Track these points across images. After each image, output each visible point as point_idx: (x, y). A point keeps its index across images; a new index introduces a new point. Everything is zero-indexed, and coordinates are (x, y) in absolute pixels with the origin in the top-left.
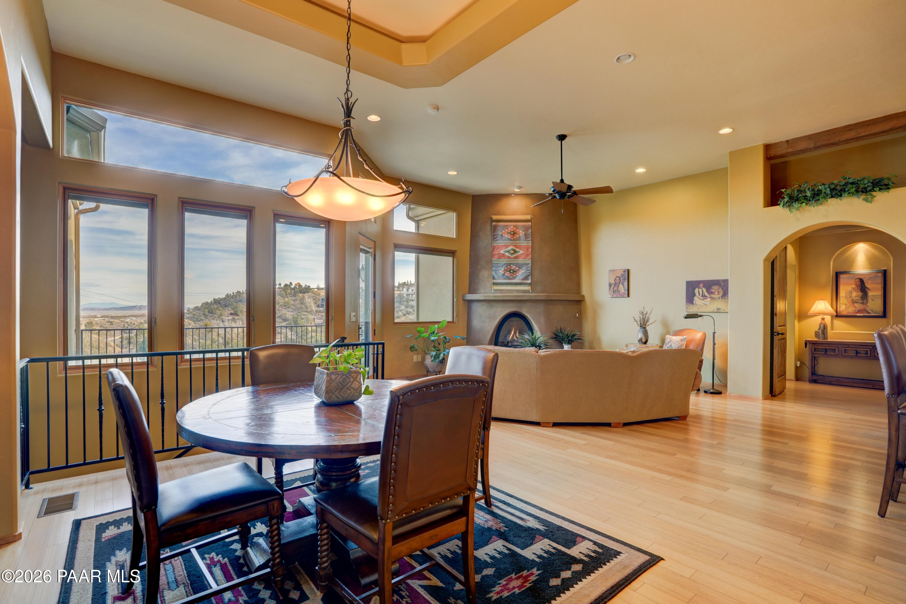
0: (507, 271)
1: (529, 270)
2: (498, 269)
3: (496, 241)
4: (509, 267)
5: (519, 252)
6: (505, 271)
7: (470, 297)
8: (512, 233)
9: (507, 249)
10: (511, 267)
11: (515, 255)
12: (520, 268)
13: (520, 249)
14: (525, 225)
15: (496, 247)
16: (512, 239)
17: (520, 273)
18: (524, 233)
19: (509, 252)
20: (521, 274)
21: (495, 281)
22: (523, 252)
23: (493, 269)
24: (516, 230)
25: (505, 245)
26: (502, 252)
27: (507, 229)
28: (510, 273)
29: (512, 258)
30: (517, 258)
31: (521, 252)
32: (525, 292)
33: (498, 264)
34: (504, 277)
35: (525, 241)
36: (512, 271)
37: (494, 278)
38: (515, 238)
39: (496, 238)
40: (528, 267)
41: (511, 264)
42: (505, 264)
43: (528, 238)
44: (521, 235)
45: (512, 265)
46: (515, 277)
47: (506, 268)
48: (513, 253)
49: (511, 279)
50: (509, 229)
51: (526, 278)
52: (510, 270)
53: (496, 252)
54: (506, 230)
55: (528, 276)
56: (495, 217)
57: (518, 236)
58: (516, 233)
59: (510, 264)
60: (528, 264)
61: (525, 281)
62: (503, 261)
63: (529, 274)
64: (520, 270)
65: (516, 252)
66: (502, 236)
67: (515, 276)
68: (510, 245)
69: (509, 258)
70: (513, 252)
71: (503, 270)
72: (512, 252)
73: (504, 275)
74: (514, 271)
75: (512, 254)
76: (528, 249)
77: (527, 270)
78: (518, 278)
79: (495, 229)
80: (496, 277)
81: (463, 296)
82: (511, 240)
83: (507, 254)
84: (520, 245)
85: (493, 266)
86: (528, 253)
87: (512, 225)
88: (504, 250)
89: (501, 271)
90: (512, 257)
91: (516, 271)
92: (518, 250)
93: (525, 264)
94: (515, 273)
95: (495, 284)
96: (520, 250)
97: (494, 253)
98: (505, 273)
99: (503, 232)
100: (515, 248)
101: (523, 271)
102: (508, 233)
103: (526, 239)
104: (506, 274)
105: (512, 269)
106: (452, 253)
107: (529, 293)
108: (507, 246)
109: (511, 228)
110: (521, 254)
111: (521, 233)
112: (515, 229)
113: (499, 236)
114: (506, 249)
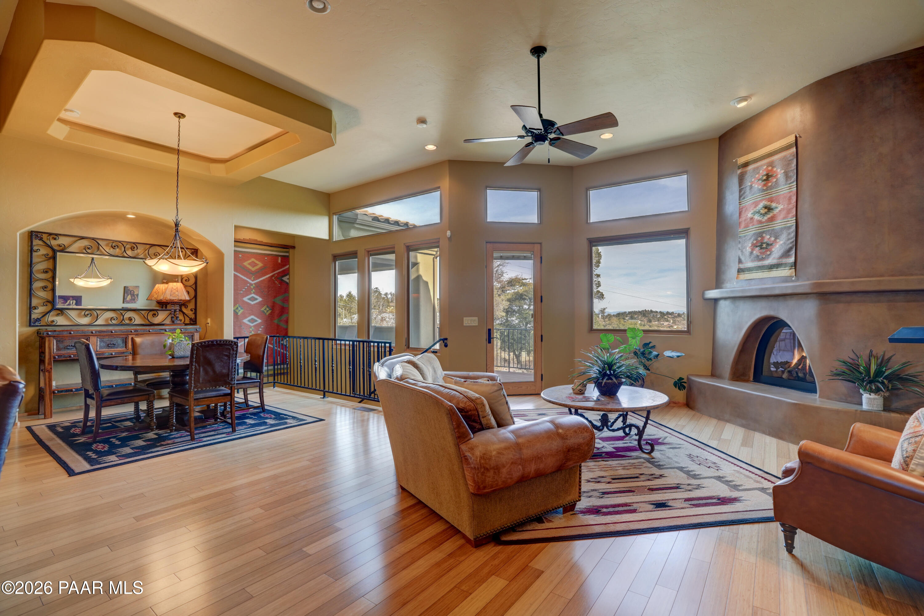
0: (757, 247)
1: (792, 238)
2: (746, 244)
3: (744, 198)
4: (759, 239)
5: (776, 208)
6: (754, 246)
7: (712, 294)
8: (765, 178)
9: (757, 208)
10: (763, 238)
11: (769, 216)
12: (776, 238)
13: (778, 203)
14: (785, 156)
15: (744, 209)
16: (765, 188)
17: (777, 246)
18: (783, 171)
19: (758, 212)
20: (778, 249)
21: (742, 266)
22: (782, 207)
23: (740, 246)
24: (772, 170)
25: (753, 203)
26: (750, 215)
27: (758, 173)
28: (761, 248)
29: (763, 223)
30: (772, 219)
31: (780, 207)
32: (786, 279)
33: (745, 236)
34: (753, 256)
35: (786, 184)
36: (764, 246)
37: (740, 261)
38: (770, 184)
39: (744, 193)
40: (789, 234)
41: (763, 232)
42: (754, 234)
43: (791, 177)
44: (779, 176)
45: (764, 235)
46: (770, 254)
47: (755, 242)
48: (766, 213)
49: (763, 259)
50: (761, 172)
51: (786, 254)
52: (762, 243)
53: (743, 219)
54: (757, 176)
55: (790, 250)
56: (742, 160)
57: (775, 180)
58: (771, 176)
59: (761, 234)
60: (789, 228)
61: (784, 261)
62: (752, 230)
63: (791, 245)
64: (778, 240)
65: (772, 209)
66: (751, 187)
67: (768, 253)
68: (761, 201)
69: (760, 222)
70: (766, 210)
71: (750, 245)
72: (763, 211)
73: (751, 253)
74: (768, 244)
75: (764, 215)
76: (790, 199)
77: (789, 239)
78: (772, 257)
79: (741, 179)
80: (743, 259)
81: (703, 294)
82: (764, 191)
83: (757, 217)
84: (779, 196)
85: (740, 242)
86: (791, 206)
87: (764, 165)
88: (752, 212)
89: (748, 249)
90: (764, 220)
91: (771, 245)
92: (774, 205)
93: (785, 228)
94: (769, 247)
95: (740, 271)
96: (777, 205)
97: (741, 220)
98: (753, 250)
99: (753, 180)
100: (769, 203)
101: (782, 242)
102: (759, 180)
103: (787, 180)
104: (755, 252)
105: (765, 241)
106: (683, 233)
107: (793, 281)
108: (756, 204)
109: (763, 172)
110: (780, 211)
111: (779, 172)
112: (770, 168)
113: (748, 188)
114: (755, 209)
